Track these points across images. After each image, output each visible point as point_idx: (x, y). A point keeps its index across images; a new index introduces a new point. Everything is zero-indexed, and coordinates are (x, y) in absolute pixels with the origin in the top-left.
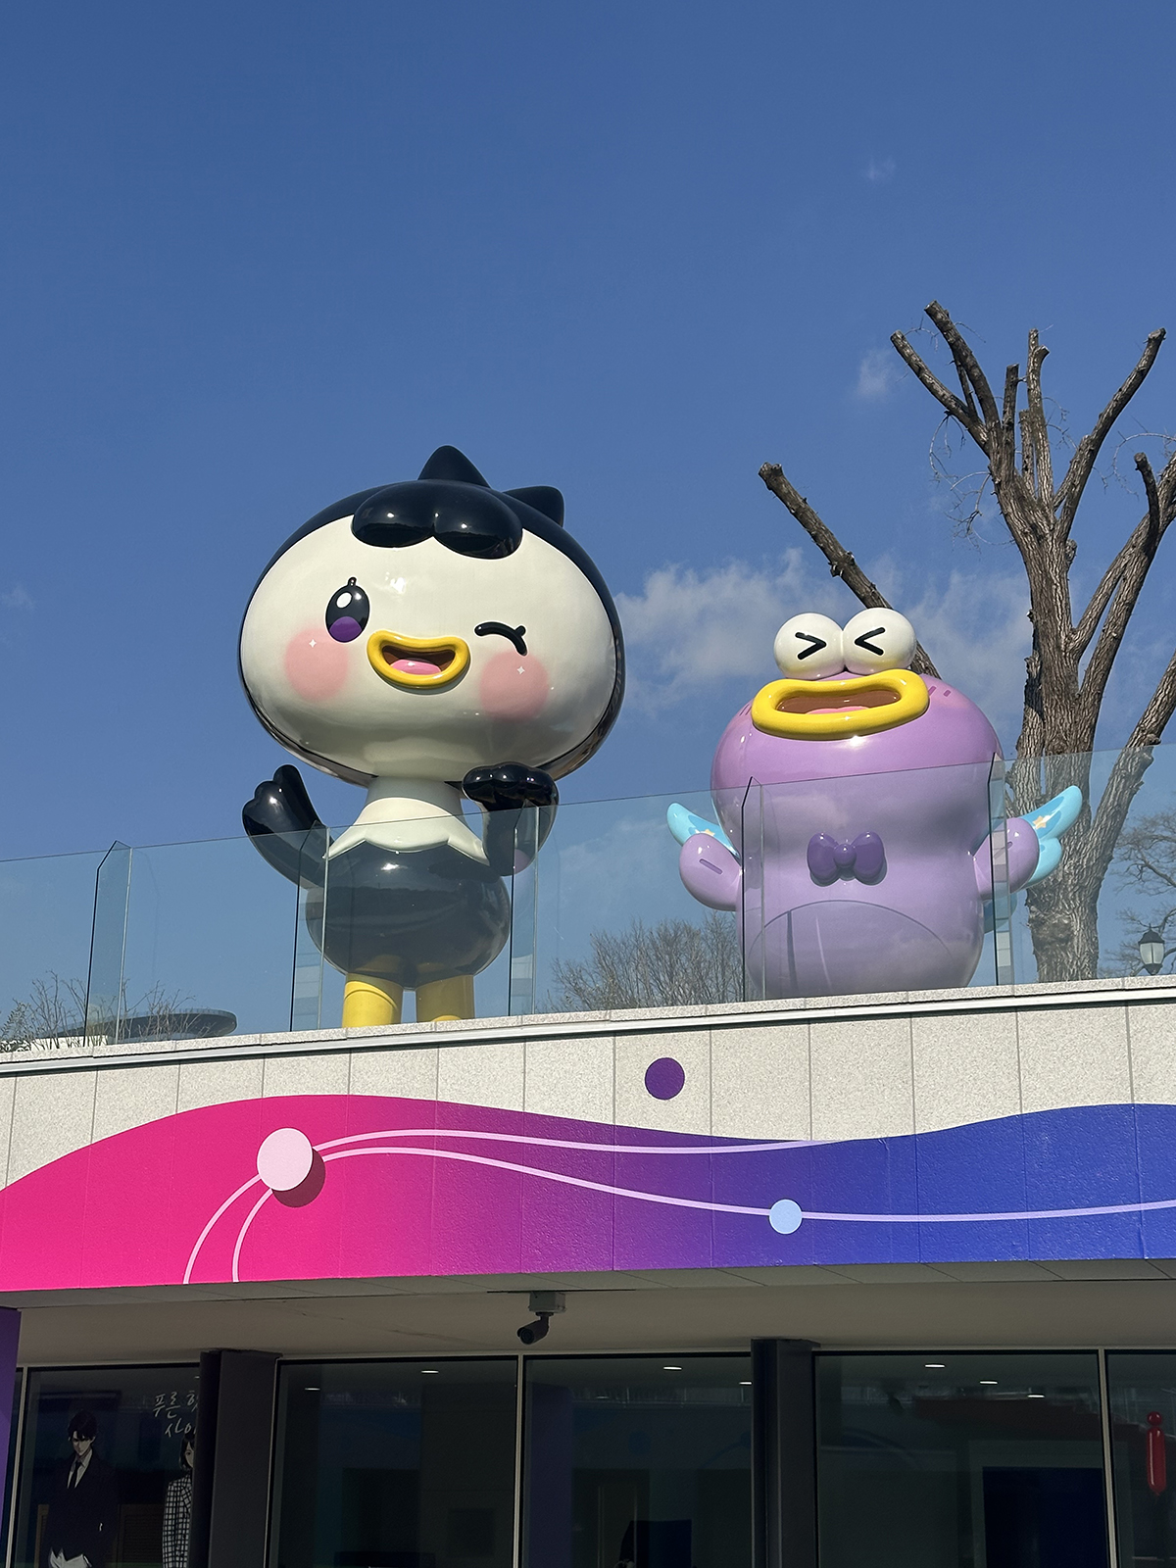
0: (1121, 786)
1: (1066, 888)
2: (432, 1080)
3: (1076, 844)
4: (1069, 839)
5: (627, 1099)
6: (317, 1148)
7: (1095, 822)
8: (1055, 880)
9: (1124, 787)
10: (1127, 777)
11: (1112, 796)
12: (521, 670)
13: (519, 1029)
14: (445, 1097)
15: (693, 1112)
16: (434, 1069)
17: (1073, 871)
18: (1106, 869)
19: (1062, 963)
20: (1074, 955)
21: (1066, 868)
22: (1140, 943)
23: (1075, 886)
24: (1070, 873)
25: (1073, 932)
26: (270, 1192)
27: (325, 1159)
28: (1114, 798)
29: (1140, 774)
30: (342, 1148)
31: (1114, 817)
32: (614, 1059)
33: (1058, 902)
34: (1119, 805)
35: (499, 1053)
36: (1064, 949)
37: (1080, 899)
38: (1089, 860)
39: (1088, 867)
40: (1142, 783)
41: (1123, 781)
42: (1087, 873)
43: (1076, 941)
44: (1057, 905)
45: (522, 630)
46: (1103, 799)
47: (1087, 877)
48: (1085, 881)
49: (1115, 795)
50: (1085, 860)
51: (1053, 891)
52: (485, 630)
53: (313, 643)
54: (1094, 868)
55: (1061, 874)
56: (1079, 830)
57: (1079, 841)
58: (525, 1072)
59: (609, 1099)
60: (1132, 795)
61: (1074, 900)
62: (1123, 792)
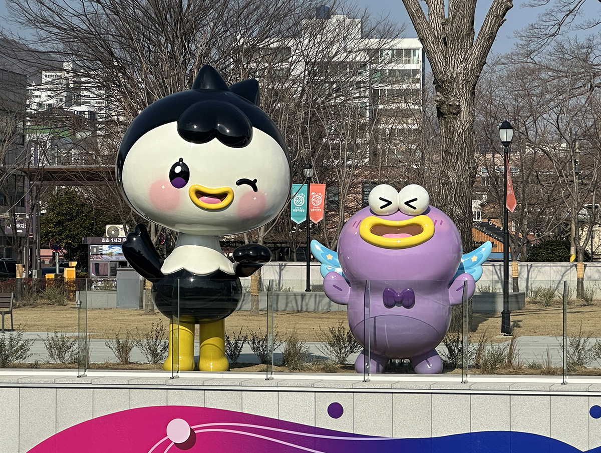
0: (493, 21)
1: (458, 82)
2: (240, 404)
3: (465, 55)
4: (461, 51)
5: (321, 417)
6: (192, 427)
7: (477, 41)
8: (452, 76)
9: (495, 22)
10: (497, 17)
11: (488, 27)
12: (255, 199)
13: (276, 388)
14: (245, 411)
15: (346, 424)
16: (241, 400)
17: (462, 72)
18: (481, 70)
19: (454, 127)
20: (461, 122)
21: (459, 69)
22: (500, 129)
23: (463, 81)
24: (461, 73)
25: (460, 109)
26: (173, 444)
27: (196, 432)
28: (489, 29)
29: (504, 14)
30: (203, 428)
31: (488, 40)
32: (315, 402)
33: (453, 90)
34: (492, 33)
35: (268, 396)
36: (455, 119)
37: (466, 88)
38: (473, 65)
39: (472, 70)
40: (505, 20)
41: (495, 18)
42: (471, 73)
43: (462, 114)
44: (452, 91)
45: (255, 181)
46: (482, 28)
47: (471, 75)
48: (469, 78)
49: (490, 27)
50: (470, 65)
51: (450, 83)
52: (240, 182)
53: (163, 187)
54: (475, 71)
55: (455, 72)
56: (467, 45)
57: (467, 52)
58: (278, 404)
59: (313, 417)
60: (499, 26)
61: (462, 89)
62: (494, 25)
